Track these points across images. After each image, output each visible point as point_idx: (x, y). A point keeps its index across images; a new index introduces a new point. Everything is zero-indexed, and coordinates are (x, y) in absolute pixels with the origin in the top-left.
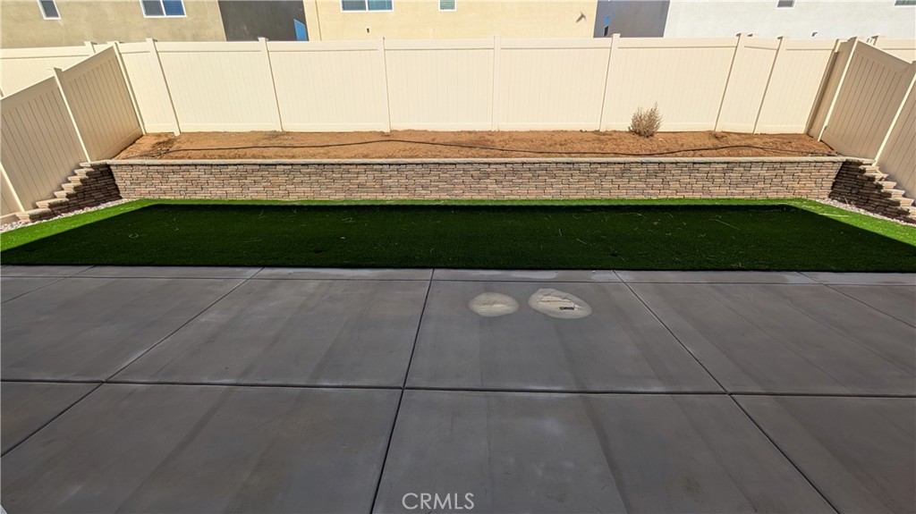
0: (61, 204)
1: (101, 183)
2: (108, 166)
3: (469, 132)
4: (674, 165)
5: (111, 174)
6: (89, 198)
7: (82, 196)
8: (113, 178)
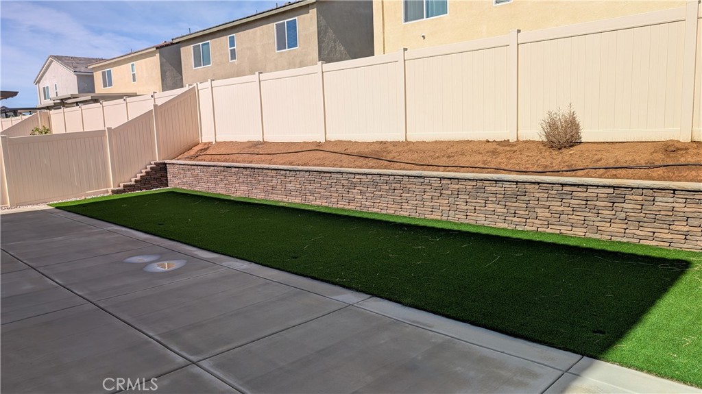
0: (130, 186)
1: (159, 175)
2: (165, 164)
3: (381, 143)
4: (537, 187)
5: (166, 169)
6: (148, 184)
7: (144, 182)
8: (166, 172)
